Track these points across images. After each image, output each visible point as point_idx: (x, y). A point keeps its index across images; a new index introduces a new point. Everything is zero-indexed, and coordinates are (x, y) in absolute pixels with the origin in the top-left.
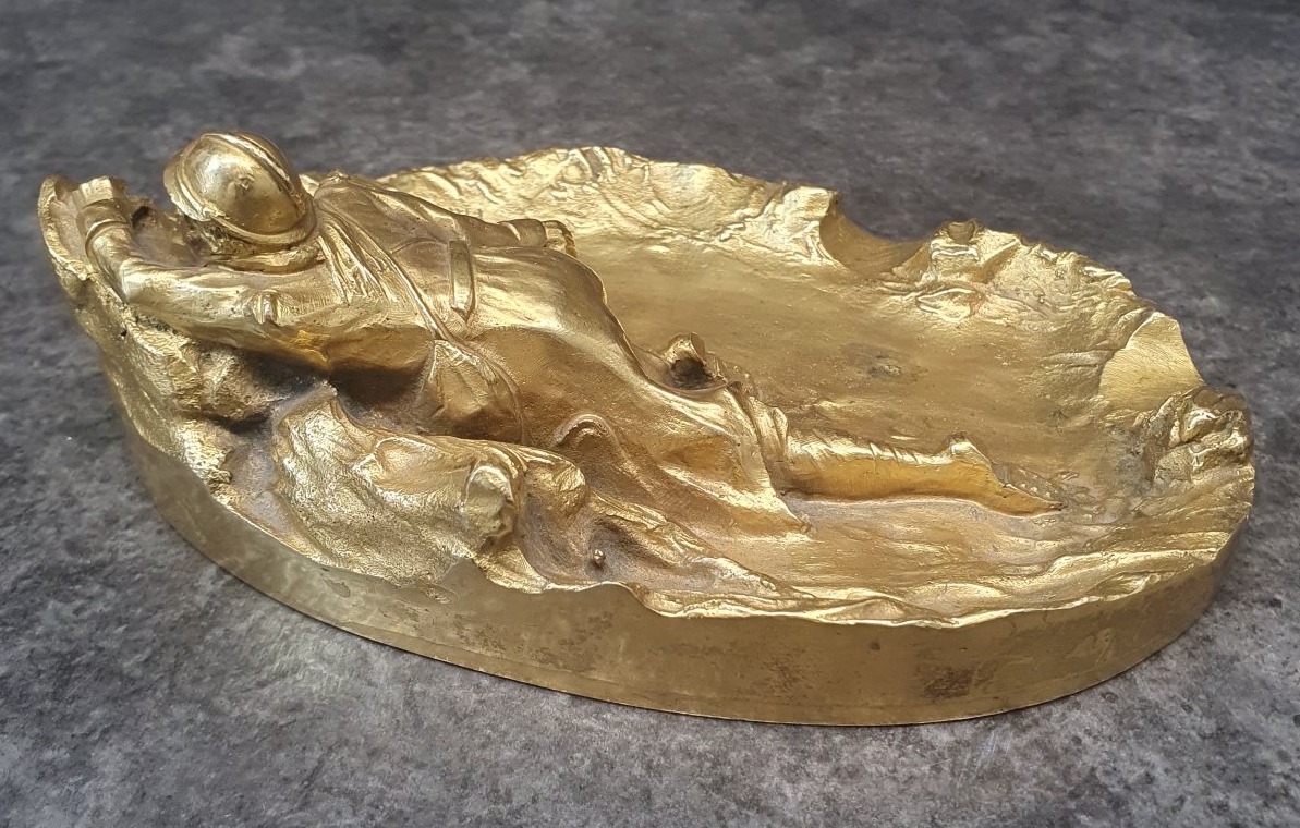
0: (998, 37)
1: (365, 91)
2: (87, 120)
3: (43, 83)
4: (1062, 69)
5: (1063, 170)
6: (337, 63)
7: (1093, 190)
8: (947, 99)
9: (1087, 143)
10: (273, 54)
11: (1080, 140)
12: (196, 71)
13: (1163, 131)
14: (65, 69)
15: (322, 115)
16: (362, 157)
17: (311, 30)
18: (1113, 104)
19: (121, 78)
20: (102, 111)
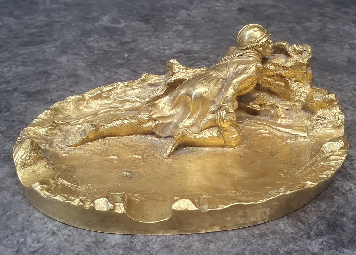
0: (304, 23)
1: (141, 31)
2: (70, 35)
3: (57, 26)
4: (321, 30)
5: (322, 55)
6: (133, 24)
7: (330, 60)
8: (292, 37)
9: (328, 49)
10: (117, 21)
11: (326, 48)
12: (97, 24)
13: (347, 46)
14: (62, 23)
15: (132, 36)
16: (143, 47)
17: (125, 15)
18: (334, 40)
19: (78, 25)
20: (74, 33)
